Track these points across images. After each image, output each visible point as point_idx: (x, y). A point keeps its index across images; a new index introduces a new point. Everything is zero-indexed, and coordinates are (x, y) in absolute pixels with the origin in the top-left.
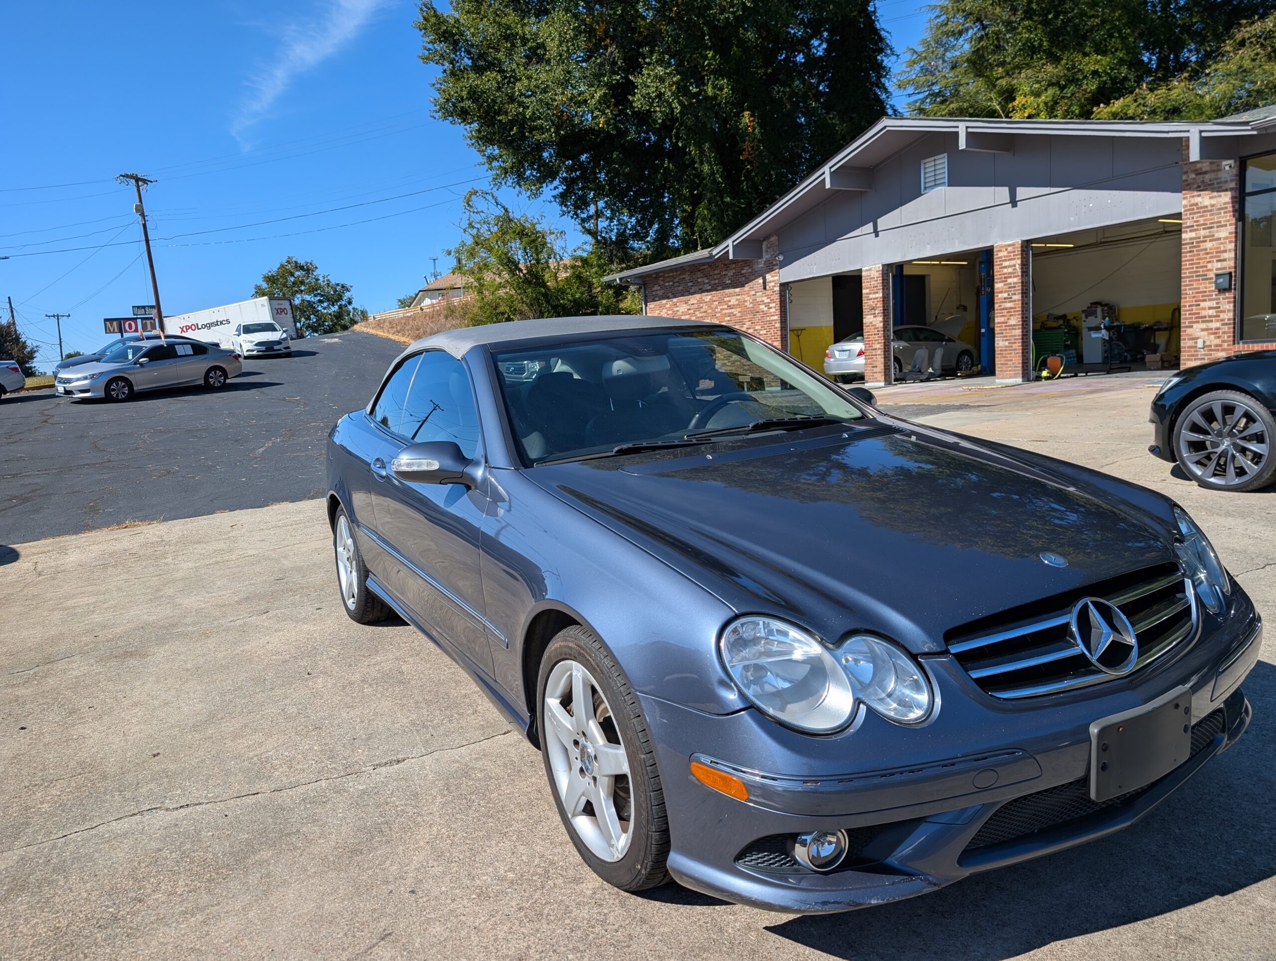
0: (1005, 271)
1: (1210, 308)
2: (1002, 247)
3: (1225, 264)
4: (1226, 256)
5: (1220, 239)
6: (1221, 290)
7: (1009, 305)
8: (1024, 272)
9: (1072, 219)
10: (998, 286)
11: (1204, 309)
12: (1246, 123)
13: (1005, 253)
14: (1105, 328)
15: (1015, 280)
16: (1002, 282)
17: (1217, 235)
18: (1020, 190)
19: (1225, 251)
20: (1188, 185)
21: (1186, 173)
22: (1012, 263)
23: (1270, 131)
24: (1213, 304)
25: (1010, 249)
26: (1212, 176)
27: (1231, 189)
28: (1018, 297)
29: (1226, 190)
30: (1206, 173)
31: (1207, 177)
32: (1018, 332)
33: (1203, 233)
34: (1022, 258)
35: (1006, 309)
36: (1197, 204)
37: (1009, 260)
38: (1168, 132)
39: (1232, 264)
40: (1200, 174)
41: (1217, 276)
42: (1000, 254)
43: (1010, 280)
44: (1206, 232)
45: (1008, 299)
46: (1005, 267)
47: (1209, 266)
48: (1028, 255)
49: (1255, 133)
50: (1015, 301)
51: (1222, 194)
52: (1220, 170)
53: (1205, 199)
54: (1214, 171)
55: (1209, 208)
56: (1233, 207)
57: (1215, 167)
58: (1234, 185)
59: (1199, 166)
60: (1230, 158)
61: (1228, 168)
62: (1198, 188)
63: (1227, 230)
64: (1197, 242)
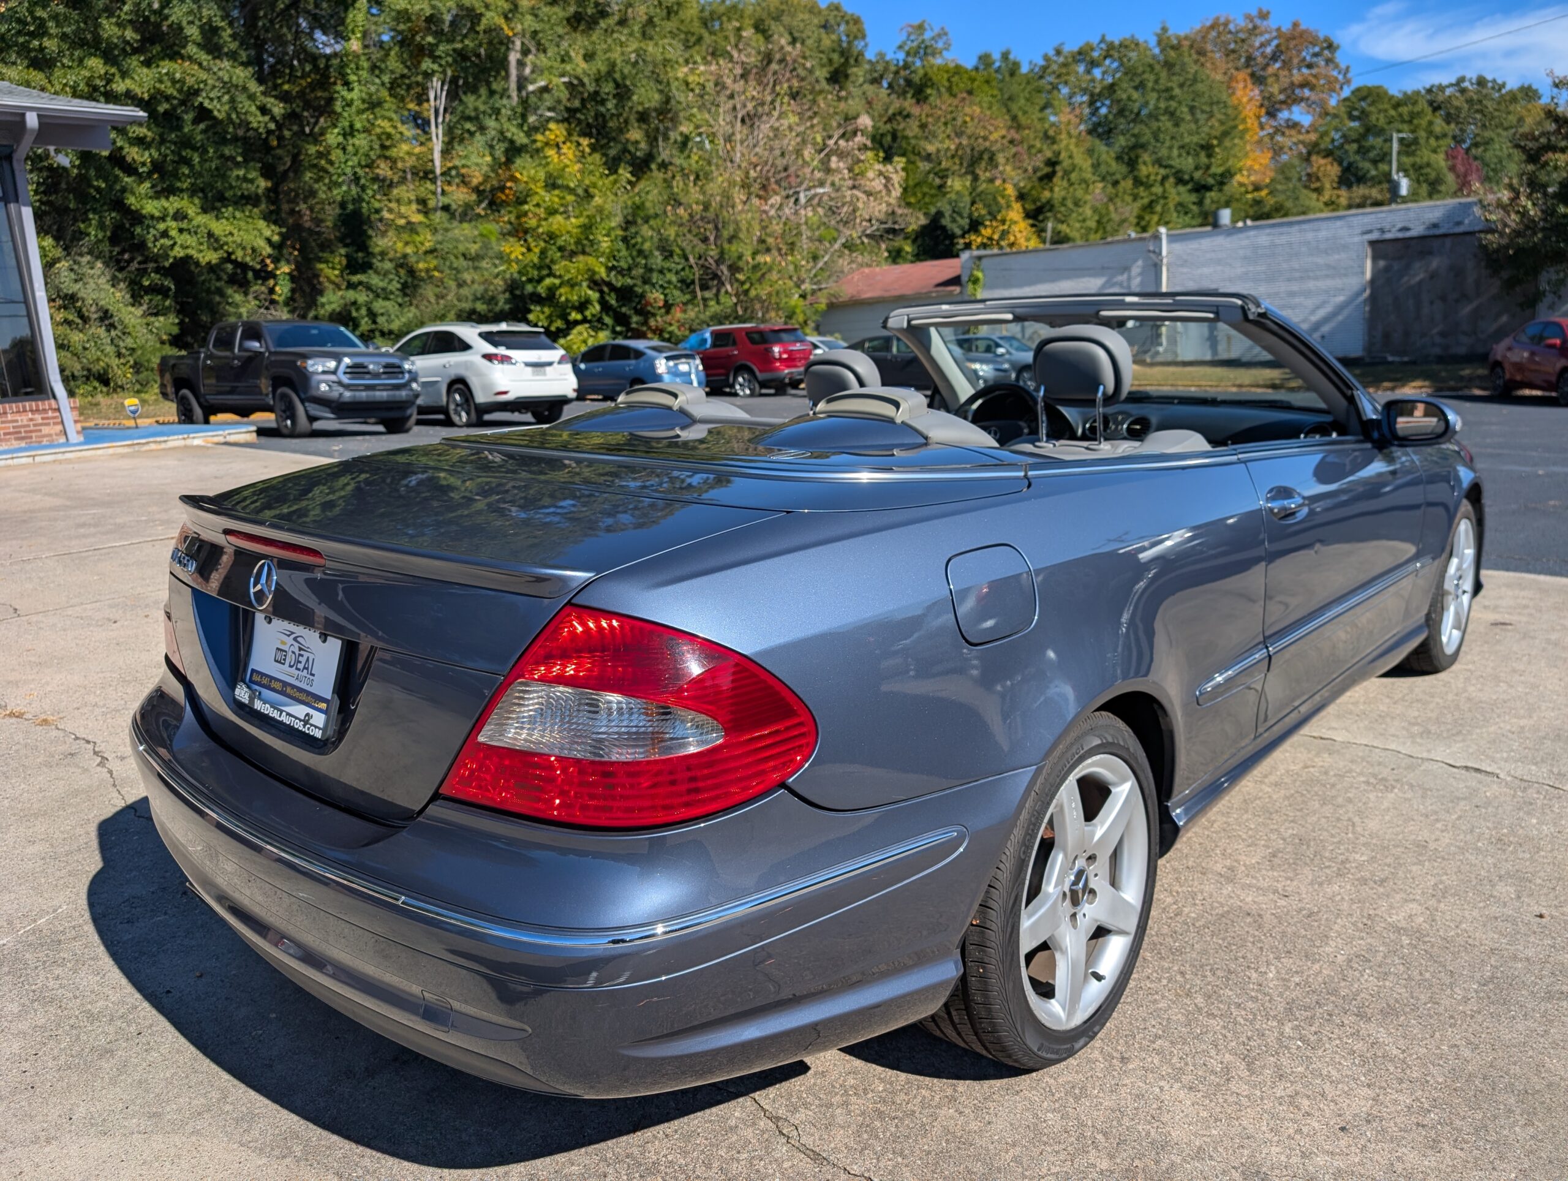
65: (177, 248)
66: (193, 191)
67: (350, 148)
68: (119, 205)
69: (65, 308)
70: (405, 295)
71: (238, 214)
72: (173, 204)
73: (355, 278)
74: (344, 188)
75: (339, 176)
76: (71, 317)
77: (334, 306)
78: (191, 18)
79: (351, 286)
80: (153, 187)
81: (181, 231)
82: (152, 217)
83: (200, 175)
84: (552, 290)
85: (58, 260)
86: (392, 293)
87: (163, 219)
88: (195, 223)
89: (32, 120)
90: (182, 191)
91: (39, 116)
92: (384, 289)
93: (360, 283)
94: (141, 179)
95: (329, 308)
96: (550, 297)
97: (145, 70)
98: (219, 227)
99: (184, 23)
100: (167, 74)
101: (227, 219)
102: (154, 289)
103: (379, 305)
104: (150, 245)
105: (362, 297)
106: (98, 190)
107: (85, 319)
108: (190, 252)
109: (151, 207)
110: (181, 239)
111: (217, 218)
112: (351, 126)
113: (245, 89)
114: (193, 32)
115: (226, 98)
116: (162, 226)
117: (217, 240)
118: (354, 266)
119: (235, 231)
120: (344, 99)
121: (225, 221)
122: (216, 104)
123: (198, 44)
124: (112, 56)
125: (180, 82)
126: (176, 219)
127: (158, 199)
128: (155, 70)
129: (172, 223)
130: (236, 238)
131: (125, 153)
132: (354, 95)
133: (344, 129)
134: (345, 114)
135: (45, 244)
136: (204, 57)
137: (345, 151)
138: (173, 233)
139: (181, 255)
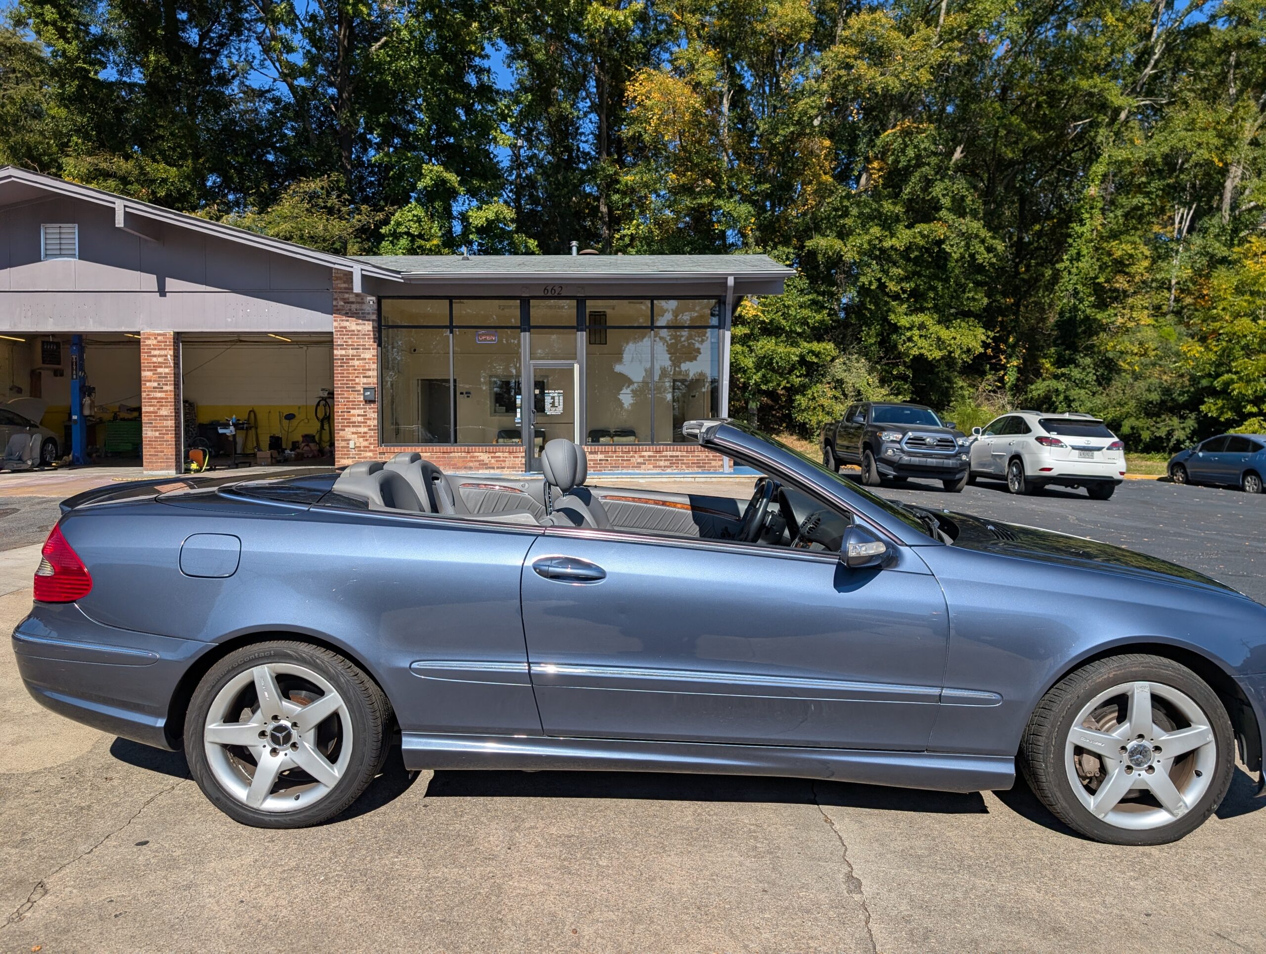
0: (154, 359)
1: (359, 415)
2: (151, 335)
3: (370, 380)
4: (370, 373)
5: (365, 359)
6: (368, 401)
7: (159, 395)
8: (176, 365)
9: (229, 320)
10: (145, 374)
11: (354, 415)
12: (399, 273)
13: (155, 342)
14: (234, 425)
15: (167, 370)
16: (151, 370)
17: (362, 356)
18: (169, 281)
19: (369, 370)
20: (338, 310)
21: (336, 299)
22: (163, 352)
23: (413, 282)
24: (361, 412)
25: (160, 338)
26: (358, 306)
27: (373, 321)
28: (170, 388)
29: (369, 320)
30: (352, 303)
31: (354, 307)
32: (171, 423)
33: (351, 352)
34: (174, 349)
35: (156, 398)
36: (345, 327)
37: (159, 349)
38: (334, 264)
39: (375, 380)
40: (348, 303)
41: (365, 389)
42: (148, 342)
43: (160, 370)
44: (354, 352)
45: (159, 389)
46: (155, 356)
47: (357, 380)
48: (178, 346)
49: (403, 281)
50: (167, 391)
51: (366, 322)
52: (363, 303)
53: (352, 324)
54: (359, 303)
55: (356, 333)
56: (374, 335)
57: (359, 300)
58: (374, 317)
59: (347, 296)
60: (373, 296)
61: (371, 303)
62: (346, 314)
63: (370, 353)
64: (346, 359)
65: (915, 349)
66: (936, 309)
67: (1074, 270)
68: (885, 320)
69: (835, 388)
70: (1100, 384)
71: (963, 324)
72: (918, 318)
73: (1059, 371)
74: (1065, 301)
75: (1062, 292)
76: (837, 395)
77: (1039, 392)
78: (945, 192)
79: (1056, 377)
80: (909, 307)
81: (921, 336)
82: (905, 327)
83: (942, 297)
84: (1227, 384)
85: (838, 357)
86: (1087, 382)
87: (910, 329)
88: (930, 331)
89: (731, 281)
90: (928, 309)
91: (735, 278)
92: (1081, 381)
93: (1063, 375)
94: (902, 302)
95: (1035, 393)
96: (1224, 392)
97: (907, 231)
98: (945, 334)
99: (940, 196)
100: (919, 232)
101: (955, 328)
102: (903, 378)
103: (1074, 393)
104: (900, 347)
105: (1061, 386)
106: (871, 310)
107: (845, 396)
108: (923, 351)
109: (904, 321)
110: (922, 342)
111: (948, 328)
112: (1078, 254)
113: (977, 236)
114: (946, 202)
115: (963, 243)
116: (908, 334)
117: (943, 342)
118: (1061, 362)
119: (958, 337)
120: (1077, 233)
121: (952, 329)
122: (955, 248)
123: (948, 209)
124: (888, 224)
125: (928, 236)
126: (919, 329)
127: (911, 315)
128: (913, 230)
129: (916, 332)
130: (958, 341)
131: (887, 287)
132: (1084, 229)
133: (1072, 256)
134: (1075, 244)
135: (828, 347)
136: (950, 217)
137: (1070, 273)
138: (915, 338)
139: (917, 353)
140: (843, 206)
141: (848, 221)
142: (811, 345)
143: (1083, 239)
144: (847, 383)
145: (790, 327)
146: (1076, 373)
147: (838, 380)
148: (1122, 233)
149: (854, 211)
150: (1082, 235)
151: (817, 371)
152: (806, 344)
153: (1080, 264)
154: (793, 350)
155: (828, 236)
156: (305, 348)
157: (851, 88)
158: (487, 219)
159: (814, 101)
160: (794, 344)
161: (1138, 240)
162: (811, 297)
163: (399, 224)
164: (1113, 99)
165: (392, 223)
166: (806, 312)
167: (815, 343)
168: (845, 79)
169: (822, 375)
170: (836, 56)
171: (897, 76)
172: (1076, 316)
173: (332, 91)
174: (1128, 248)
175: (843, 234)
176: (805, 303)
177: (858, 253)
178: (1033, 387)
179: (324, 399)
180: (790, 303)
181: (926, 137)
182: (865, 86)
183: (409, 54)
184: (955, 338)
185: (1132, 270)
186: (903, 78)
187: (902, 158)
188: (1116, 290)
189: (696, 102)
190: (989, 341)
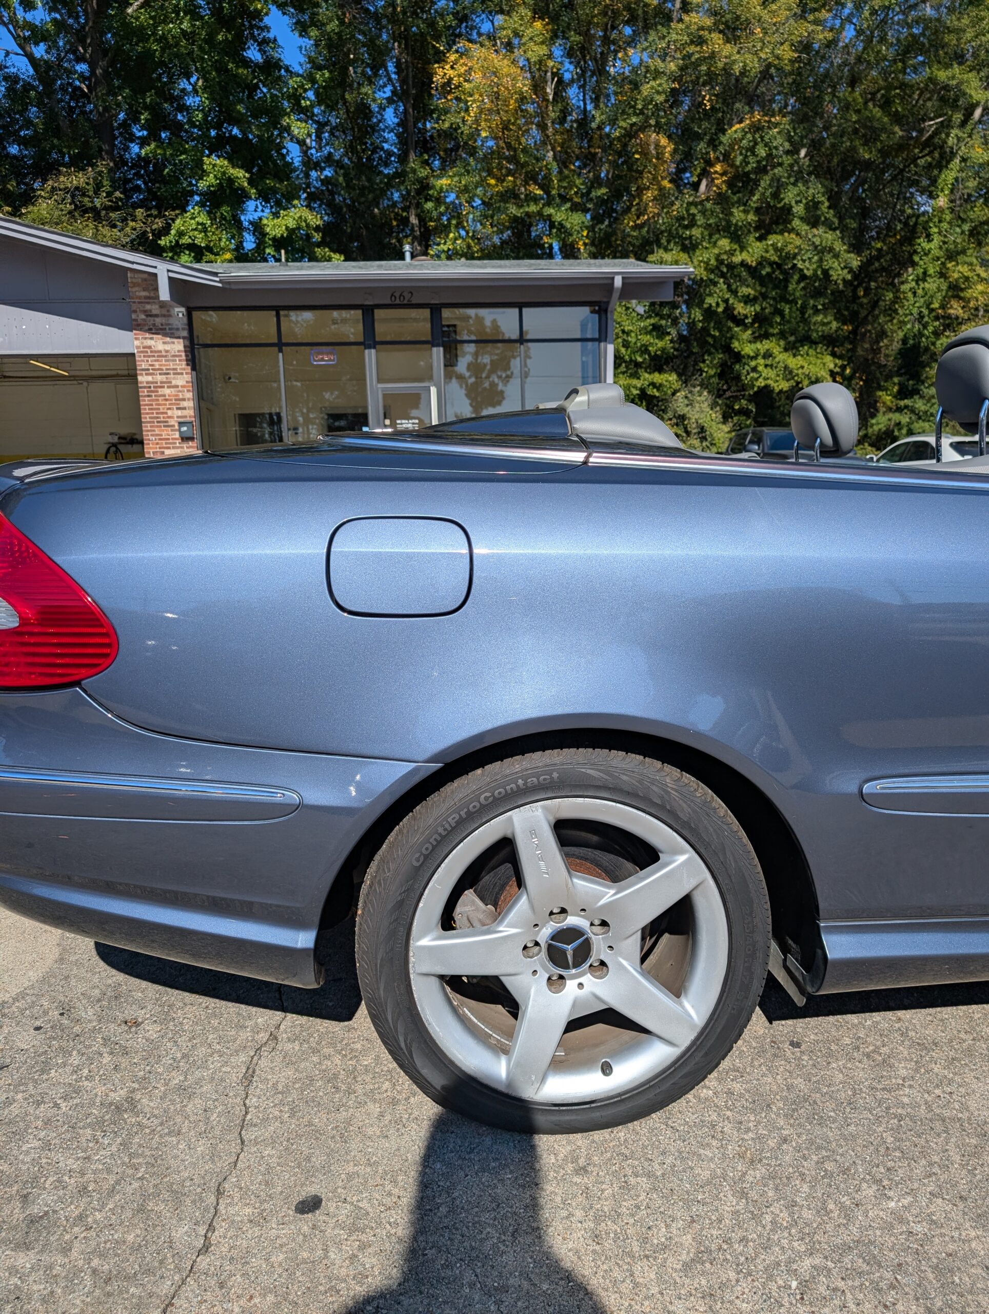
3: (185, 413)
4: (185, 404)
5: (177, 386)
6: (185, 439)
9: (1, 339)
12: (216, 274)
17: (174, 382)
19: (184, 400)
20: (138, 325)
21: (135, 312)
23: (233, 287)
24: (177, 452)
26: (163, 320)
27: (184, 338)
29: (179, 338)
30: (156, 316)
31: (158, 321)
33: (159, 378)
36: (150, 347)
38: (132, 263)
39: (192, 413)
40: (151, 316)
41: (181, 424)
44: (163, 378)
47: (170, 413)
49: (220, 285)
51: (176, 340)
52: (170, 316)
53: (158, 343)
54: (164, 316)
55: (164, 353)
56: (186, 356)
57: (164, 312)
58: (185, 333)
59: (148, 307)
60: (183, 306)
61: (181, 315)
62: (150, 331)
63: (184, 379)
64: (154, 387)
65: (761, 380)
66: (782, 335)
67: (920, 292)
68: (728, 349)
69: (677, 425)
71: (811, 352)
72: (764, 346)
73: (902, 403)
74: (909, 326)
75: (906, 315)
76: (679, 432)
77: (880, 426)
78: (798, 199)
79: (899, 410)
80: (753, 333)
81: (766, 366)
82: (749, 356)
83: (789, 322)
85: (679, 391)
87: (755, 358)
88: (777, 360)
89: (618, 282)
90: (773, 335)
91: (623, 278)
92: (926, 412)
93: (906, 407)
94: (745, 328)
95: (876, 428)
97: (758, 244)
98: (793, 362)
99: (793, 203)
100: (772, 245)
101: (802, 356)
102: (744, 412)
104: (743, 378)
105: (904, 419)
106: (713, 337)
107: (688, 433)
108: (769, 382)
109: (748, 349)
110: (766, 372)
111: (794, 356)
112: (925, 273)
113: (831, 250)
114: (799, 209)
115: (816, 258)
116: (753, 363)
117: (791, 372)
118: (904, 393)
119: (806, 366)
120: (923, 250)
121: (799, 358)
122: (807, 264)
123: (801, 219)
124: (737, 236)
125: (781, 250)
126: (764, 357)
127: (755, 342)
128: (764, 242)
129: (761, 361)
130: (806, 371)
131: (734, 309)
132: (932, 245)
133: (918, 276)
134: (921, 263)
135: (671, 379)
136: (804, 228)
137: (915, 293)
138: (760, 368)
139: (763, 384)
140: (689, 215)
141: (696, 232)
142: (652, 376)
143: (930, 256)
144: (689, 419)
145: (630, 356)
146: (920, 405)
147: (680, 415)
148: (958, 253)
149: (700, 220)
150: (929, 251)
151: (657, 405)
152: (647, 375)
153: (927, 285)
154: (635, 382)
155: (672, 250)
156: (85, 384)
157: (704, 68)
158: (287, 228)
159: (660, 85)
160: (636, 376)
161: (975, 261)
162: (652, 321)
163: (181, 234)
164: (973, 93)
165: (173, 232)
166: (646, 339)
167: (657, 374)
168: (697, 56)
169: (663, 411)
170: (687, 27)
171: (756, 53)
172: (919, 343)
173: (82, 67)
174: (964, 269)
175: (689, 247)
176: (645, 328)
177: (706, 269)
178: (874, 421)
179: (114, 445)
180: (630, 328)
181: (779, 133)
182: (720, 65)
183: (178, 14)
184: (802, 367)
185: (968, 294)
186: (763, 56)
187: (751, 159)
188: (949, 317)
189: (524, 85)
190: (837, 370)
